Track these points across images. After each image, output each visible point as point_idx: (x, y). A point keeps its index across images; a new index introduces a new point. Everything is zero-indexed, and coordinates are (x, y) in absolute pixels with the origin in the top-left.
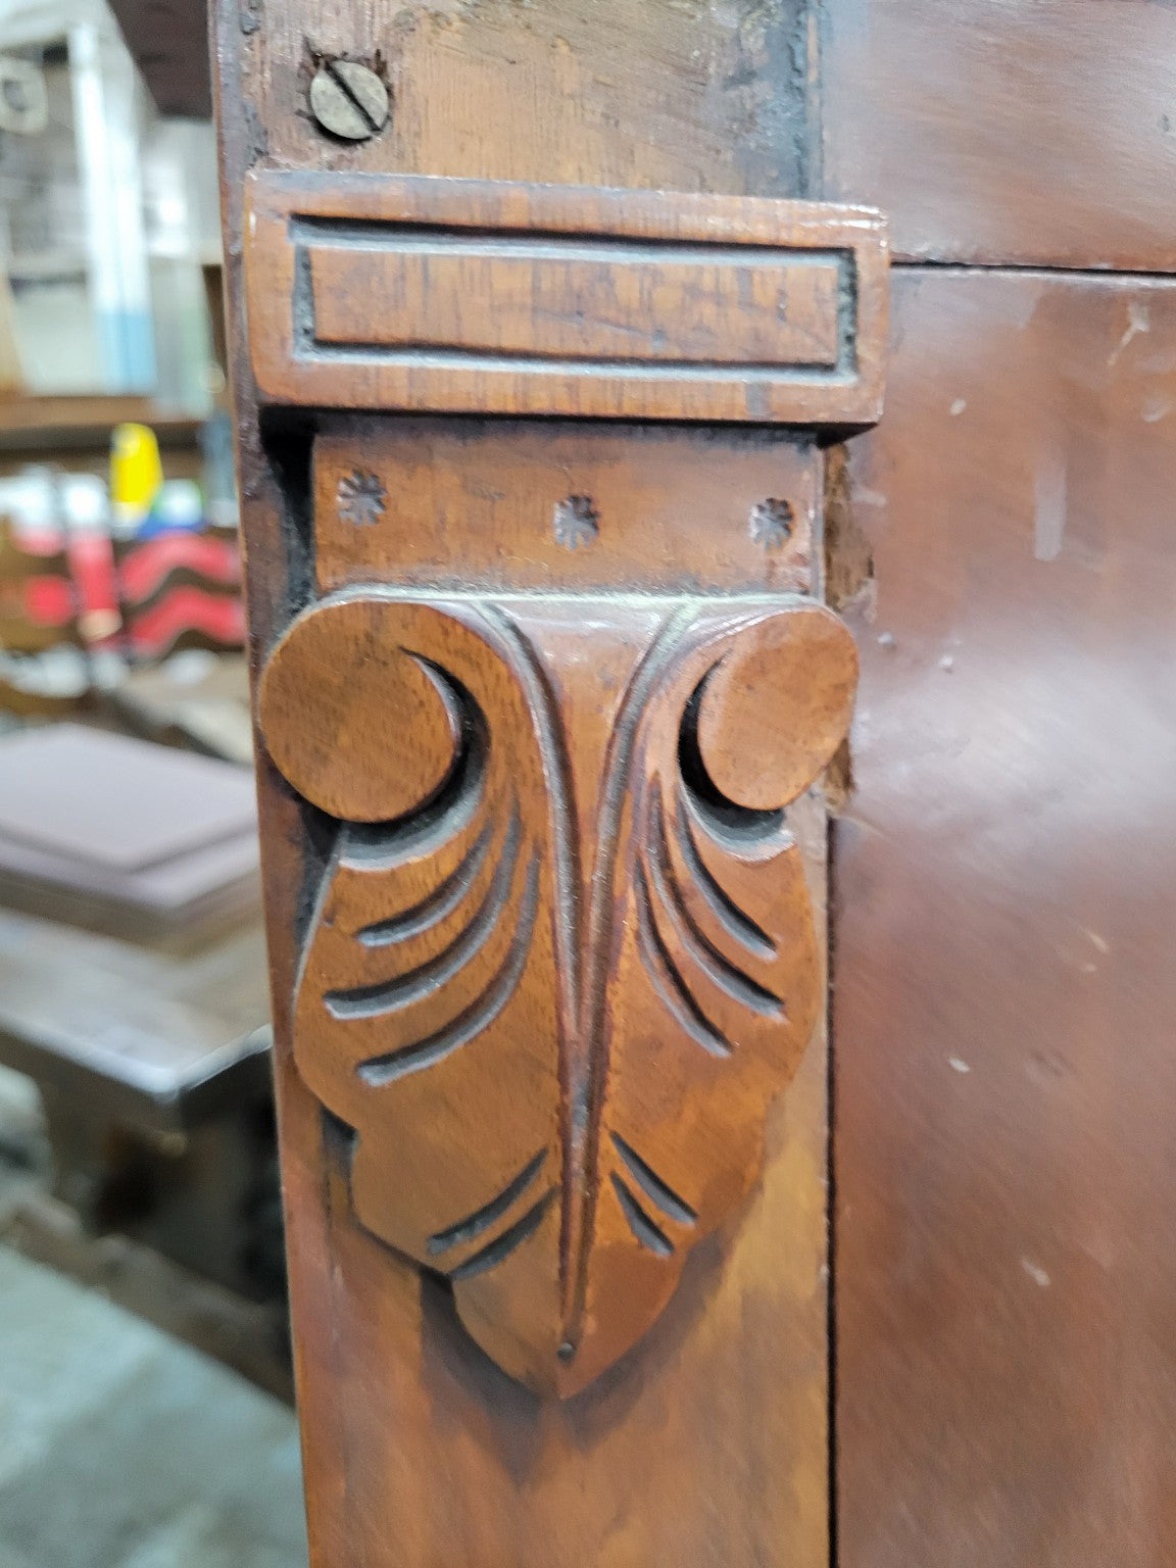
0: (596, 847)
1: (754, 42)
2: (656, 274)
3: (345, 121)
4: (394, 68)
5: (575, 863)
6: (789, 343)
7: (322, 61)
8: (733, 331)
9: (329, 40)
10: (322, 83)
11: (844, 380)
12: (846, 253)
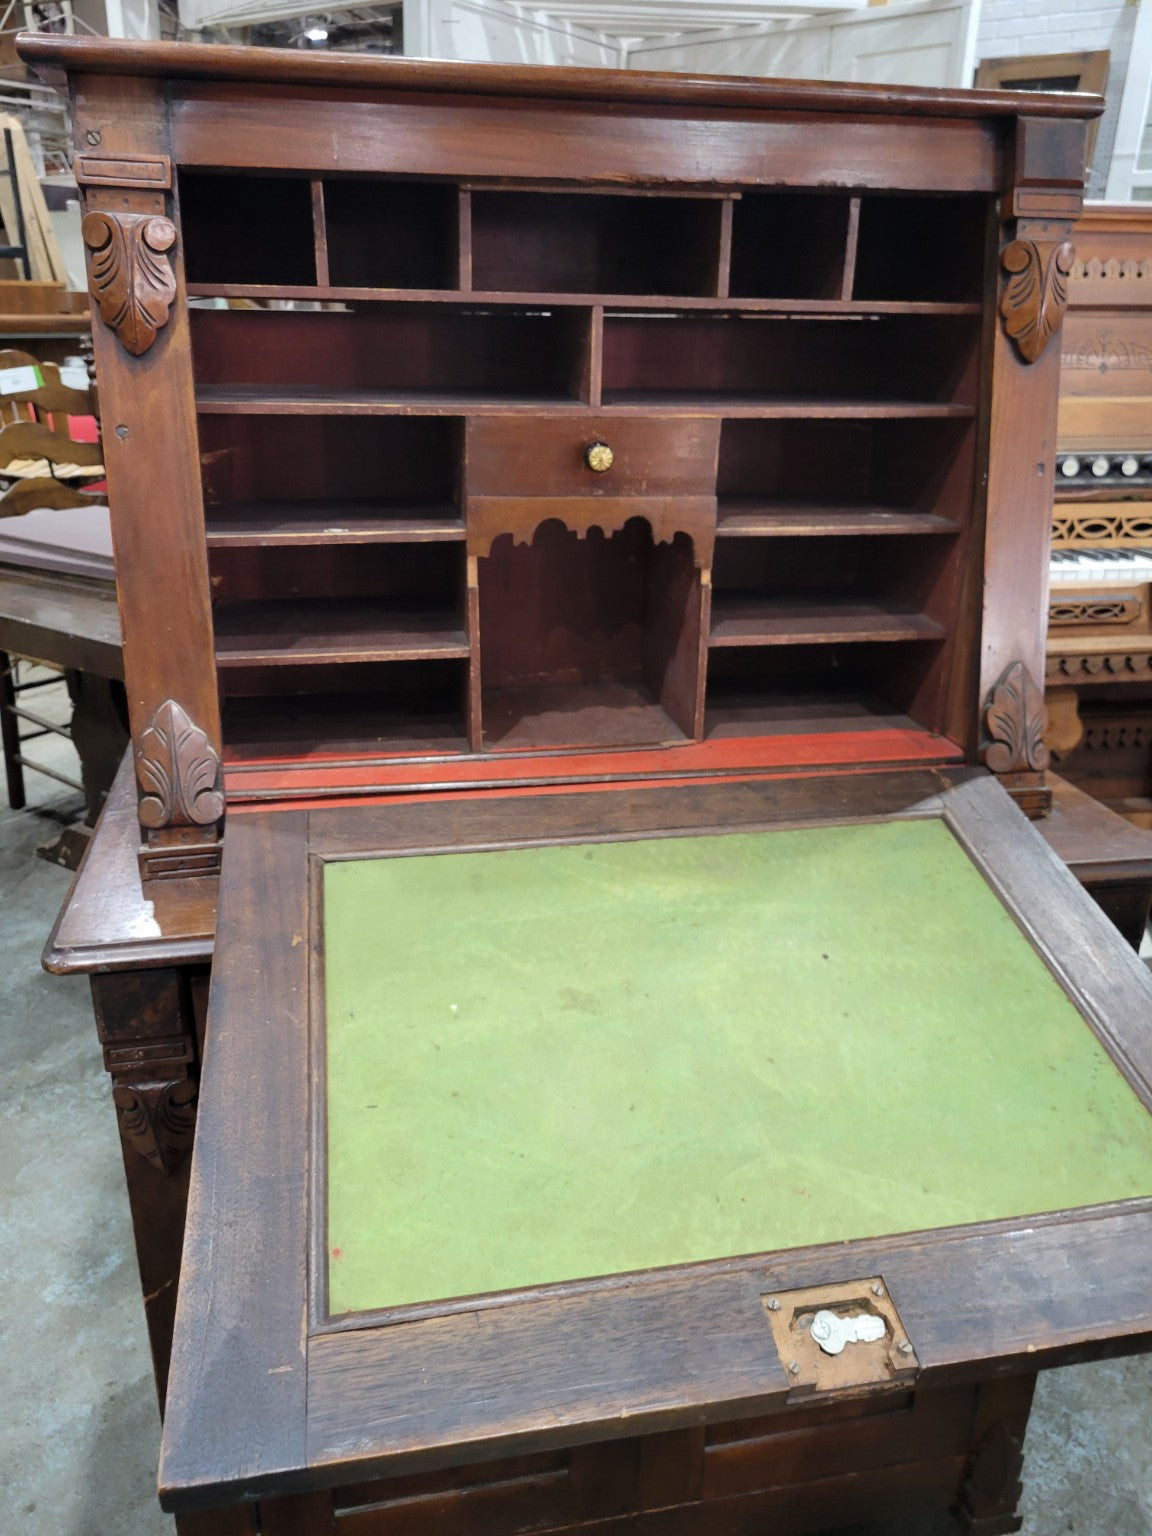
0: (129, 251)
1: (161, 128)
2: (133, 166)
3: (93, 142)
4: (102, 133)
5: (126, 253)
6: (154, 176)
7: (89, 132)
8: (145, 175)
9: (90, 129)
10: (89, 136)
11: (164, 182)
12: (162, 163)
